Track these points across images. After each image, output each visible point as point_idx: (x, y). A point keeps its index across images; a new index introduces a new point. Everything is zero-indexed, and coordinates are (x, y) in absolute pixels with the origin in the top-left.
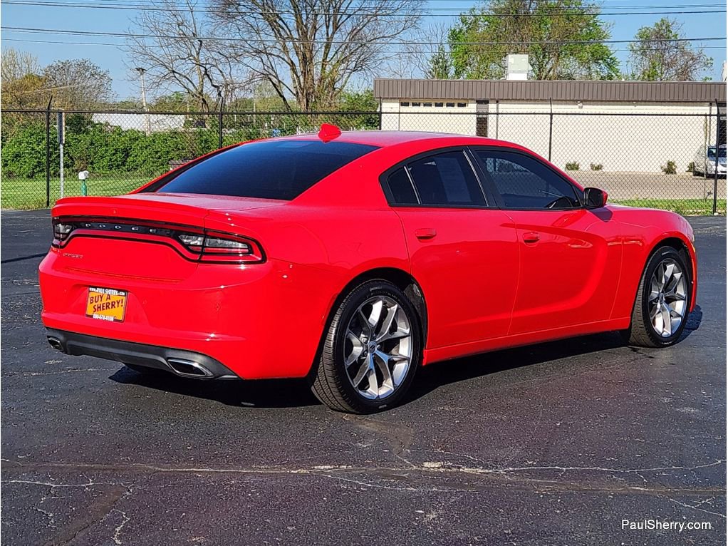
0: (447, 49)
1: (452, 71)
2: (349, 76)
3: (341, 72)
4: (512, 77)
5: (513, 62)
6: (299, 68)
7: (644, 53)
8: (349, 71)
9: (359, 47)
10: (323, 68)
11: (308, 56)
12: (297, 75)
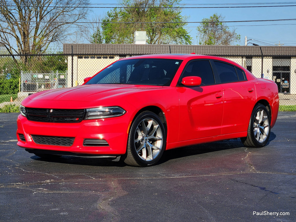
0: (101, 30)
1: (104, 42)
2: (49, 44)
3: (45, 42)
4: (137, 43)
5: (138, 35)
6: (21, 40)
7: (205, 32)
8: (48, 41)
9: (54, 29)
10: (35, 40)
11: (26, 33)
12: (20, 44)
